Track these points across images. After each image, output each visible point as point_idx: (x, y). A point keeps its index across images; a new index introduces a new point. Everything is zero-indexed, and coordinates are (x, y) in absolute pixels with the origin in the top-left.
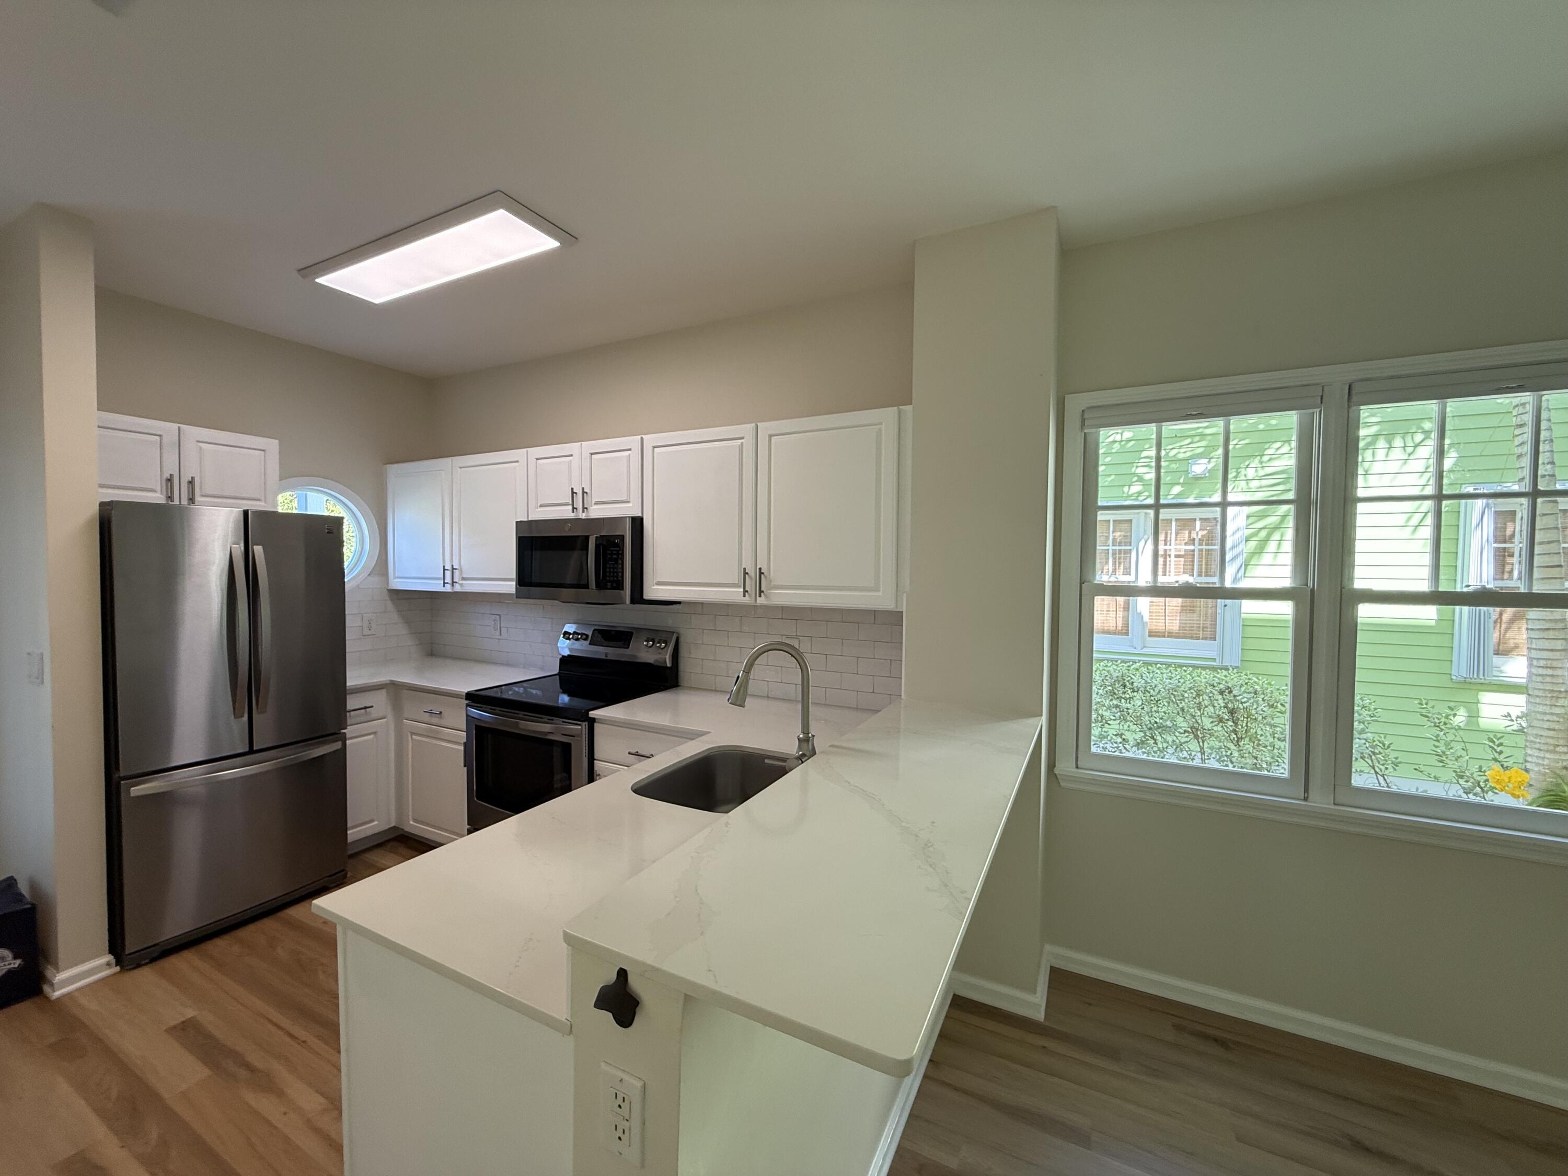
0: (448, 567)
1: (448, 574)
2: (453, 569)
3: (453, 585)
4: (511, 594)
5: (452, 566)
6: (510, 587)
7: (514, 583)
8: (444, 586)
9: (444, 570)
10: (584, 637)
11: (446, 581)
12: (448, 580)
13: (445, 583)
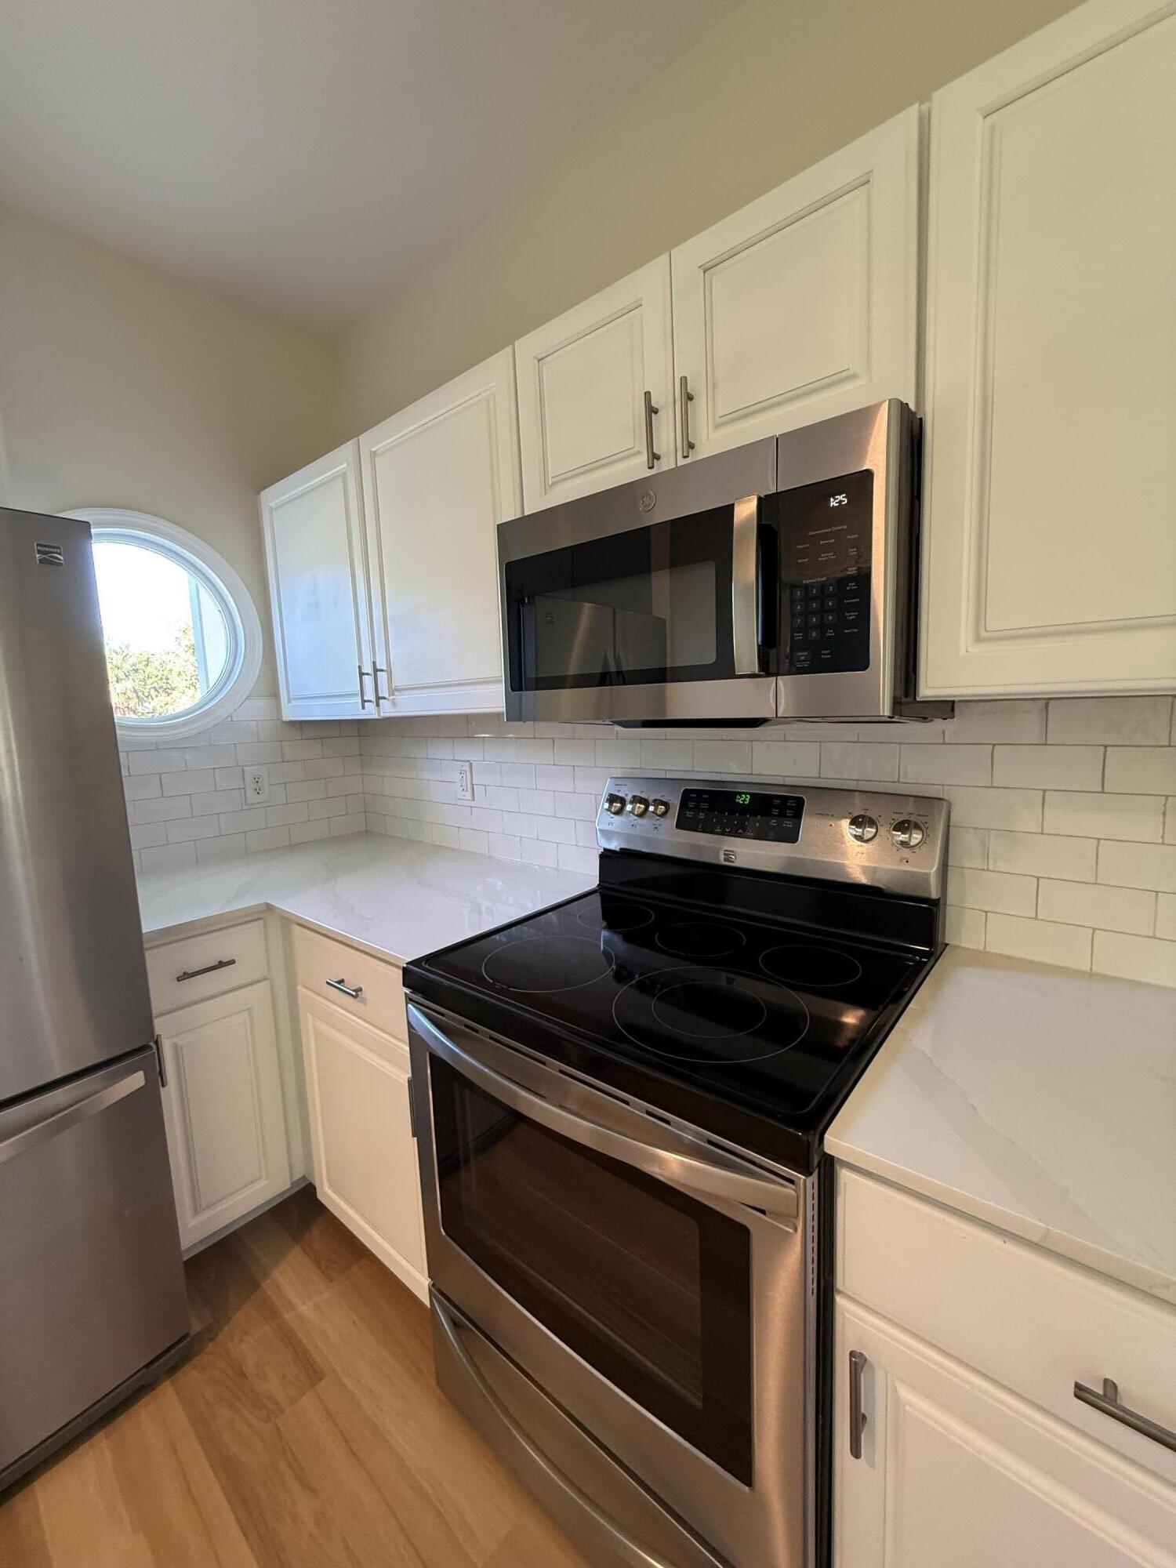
0: (368, 668)
1: (368, 681)
2: (376, 670)
3: (378, 705)
4: (498, 715)
5: (374, 663)
6: (493, 697)
7: (502, 687)
8: (363, 708)
9: (361, 674)
10: (662, 808)
11: (366, 698)
12: (370, 695)
13: (364, 701)
